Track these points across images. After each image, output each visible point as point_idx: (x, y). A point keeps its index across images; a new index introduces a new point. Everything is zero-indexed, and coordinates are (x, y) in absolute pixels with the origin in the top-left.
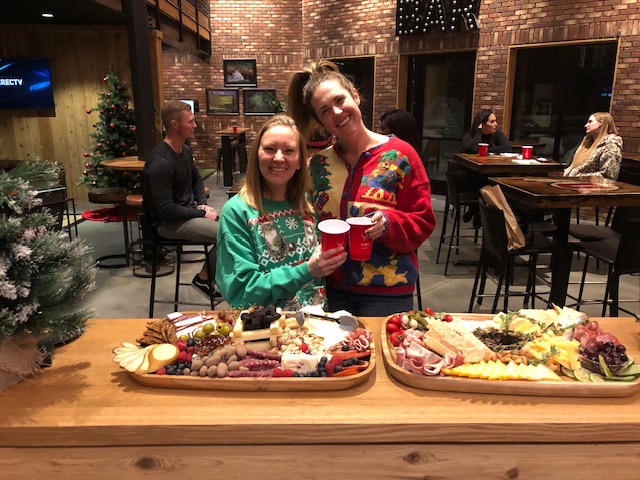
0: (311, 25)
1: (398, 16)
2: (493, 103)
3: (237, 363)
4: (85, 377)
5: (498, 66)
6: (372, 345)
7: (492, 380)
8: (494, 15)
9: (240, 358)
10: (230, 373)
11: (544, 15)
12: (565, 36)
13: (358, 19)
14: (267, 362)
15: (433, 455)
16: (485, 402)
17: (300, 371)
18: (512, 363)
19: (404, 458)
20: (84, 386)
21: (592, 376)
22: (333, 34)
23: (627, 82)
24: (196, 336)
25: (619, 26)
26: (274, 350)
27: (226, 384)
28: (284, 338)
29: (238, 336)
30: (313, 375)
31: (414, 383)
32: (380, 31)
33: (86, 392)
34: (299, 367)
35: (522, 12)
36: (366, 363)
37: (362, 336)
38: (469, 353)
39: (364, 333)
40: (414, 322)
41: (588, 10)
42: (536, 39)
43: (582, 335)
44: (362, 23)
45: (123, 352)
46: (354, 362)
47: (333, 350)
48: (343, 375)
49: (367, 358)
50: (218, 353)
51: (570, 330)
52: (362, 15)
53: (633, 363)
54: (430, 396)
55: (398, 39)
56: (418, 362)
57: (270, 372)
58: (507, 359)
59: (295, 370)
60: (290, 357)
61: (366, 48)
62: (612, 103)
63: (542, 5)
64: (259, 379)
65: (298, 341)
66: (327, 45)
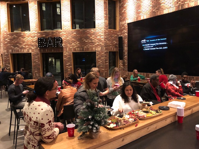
1: (39, 42)
2: (69, 66)
5: (69, 56)
8: (67, 44)
11: (79, 45)
12: (85, 50)
15: (150, 127)
19: (147, 129)
21: (158, 113)
31: (143, 119)
32: (33, 46)
35: (74, 44)
41: (89, 45)
42: (78, 50)
44: (26, 43)
52: (26, 41)
55: (39, 48)
61: (28, 50)
63: (78, 43)
66: (13, 49)
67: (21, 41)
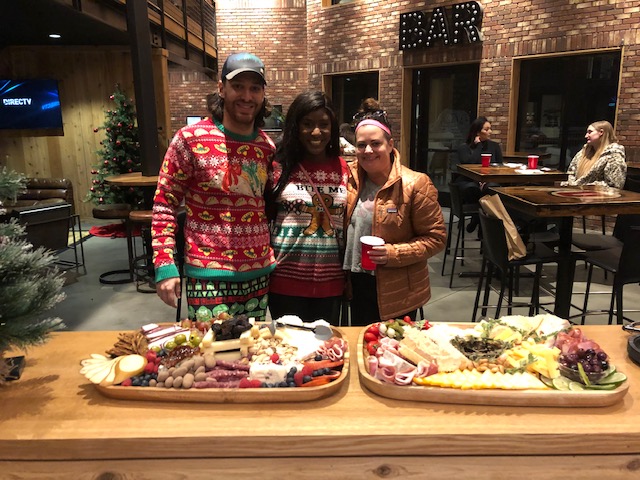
0: (315, 42)
1: (401, 30)
2: (497, 114)
3: (203, 374)
4: (52, 390)
5: (502, 78)
6: (347, 355)
7: (465, 389)
8: (496, 27)
9: (208, 369)
10: (196, 384)
11: (546, 26)
12: (568, 46)
13: (362, 34)
14: (236, 374)
15: (404, 468)
16: (458, 412)
17: (268, 382)
18: (488, 372)
19: (374, 471)
20: (49, 399)
21: (572, 385)
22: (337, 49)
23: (632, 90)
24: (167, 347)
25: (622, 35)
26: (244, 360)
27: (191, 395)
28: (255, 348)
29: (207, 347)
30: (281, 385)
31: (385, 393)
32: (383, 45)
33: (50, 406)
34: (267, 378)
35: (524, 24)
36: (338, 373)
37: (336, 346)
38: (444, 361)
39: (339, 343)
40: (391, 331)
41: (590, 20)
42: (540, 50)
43: (563, 342)
44: (366, 38)
45: (90, 364)
46: (325, 373)
47: (306, 361)
48: (313, 385)
49: (340, 368)
50: (186, 364)
51: (552, 338)
52: (366, 30)
53: (615, 371)
54: (402, 407)
55: (401, 52)
56: (390, 371)
57: (238, 383)
58: (483, 367)
59: (263, 380)
60: (259, 368)
61: (370, 63)
62: (618, 111)
63: (544, 16)
64: (225, 390)
65: (270, 352)
66: (332, 61)
67: (354, 32)
